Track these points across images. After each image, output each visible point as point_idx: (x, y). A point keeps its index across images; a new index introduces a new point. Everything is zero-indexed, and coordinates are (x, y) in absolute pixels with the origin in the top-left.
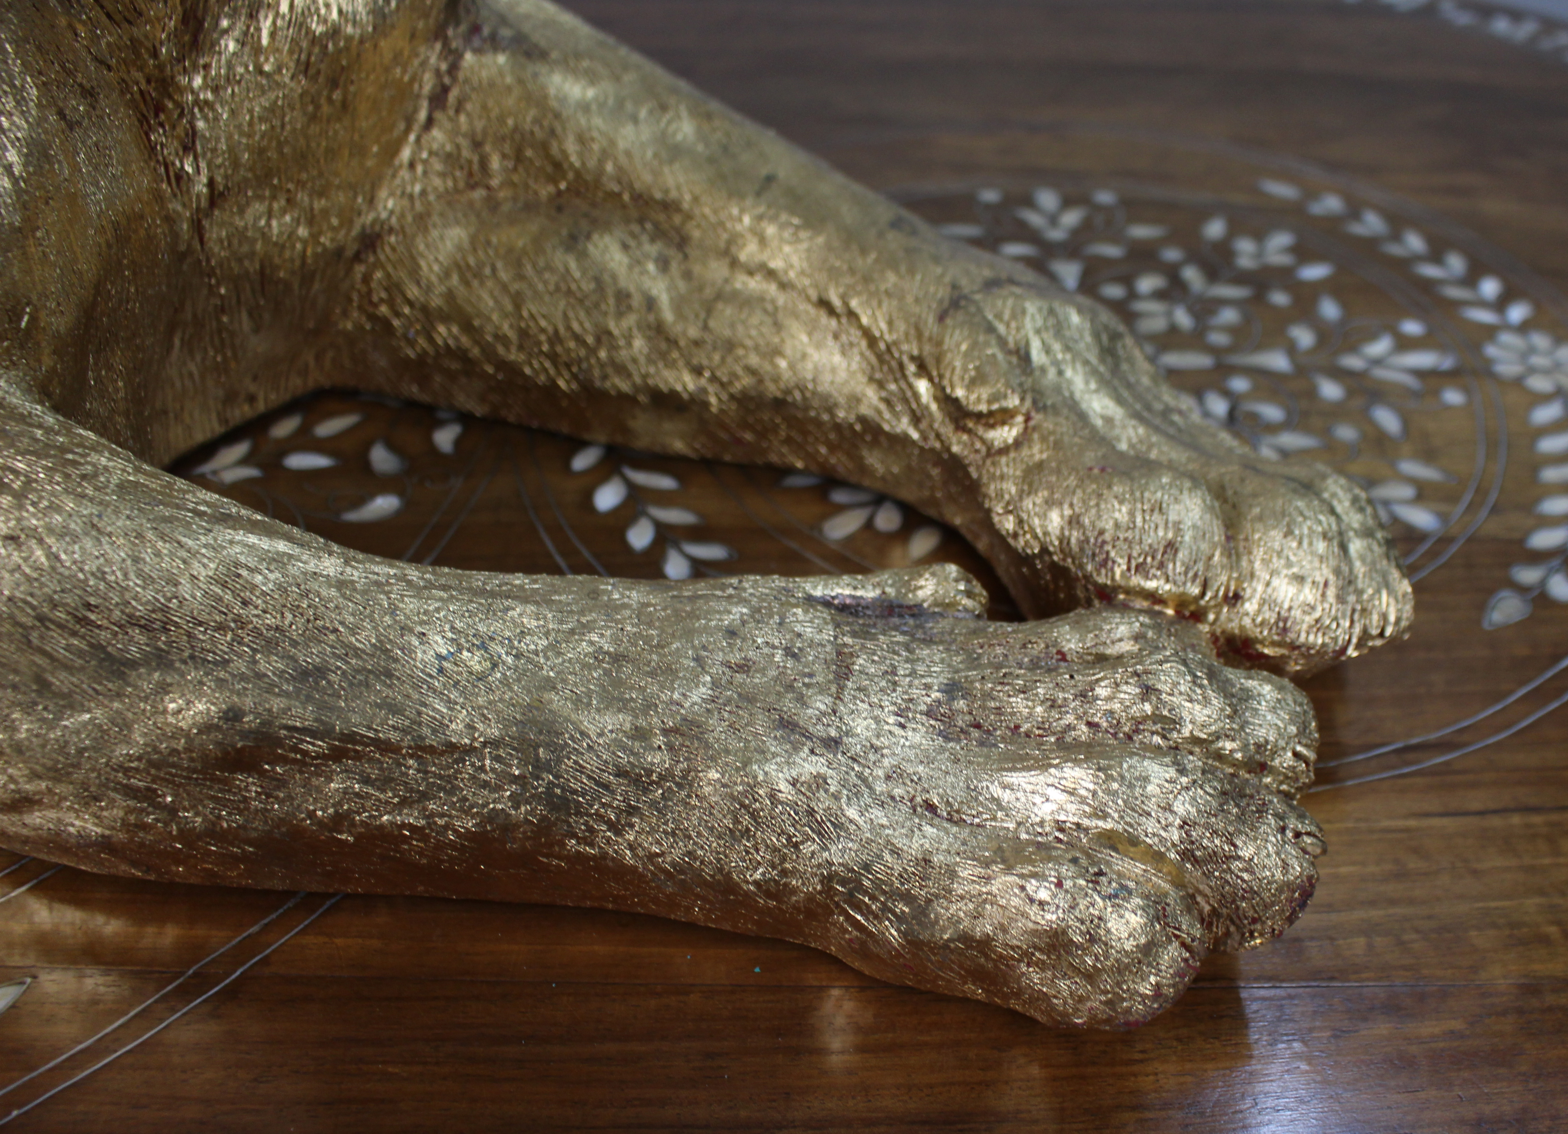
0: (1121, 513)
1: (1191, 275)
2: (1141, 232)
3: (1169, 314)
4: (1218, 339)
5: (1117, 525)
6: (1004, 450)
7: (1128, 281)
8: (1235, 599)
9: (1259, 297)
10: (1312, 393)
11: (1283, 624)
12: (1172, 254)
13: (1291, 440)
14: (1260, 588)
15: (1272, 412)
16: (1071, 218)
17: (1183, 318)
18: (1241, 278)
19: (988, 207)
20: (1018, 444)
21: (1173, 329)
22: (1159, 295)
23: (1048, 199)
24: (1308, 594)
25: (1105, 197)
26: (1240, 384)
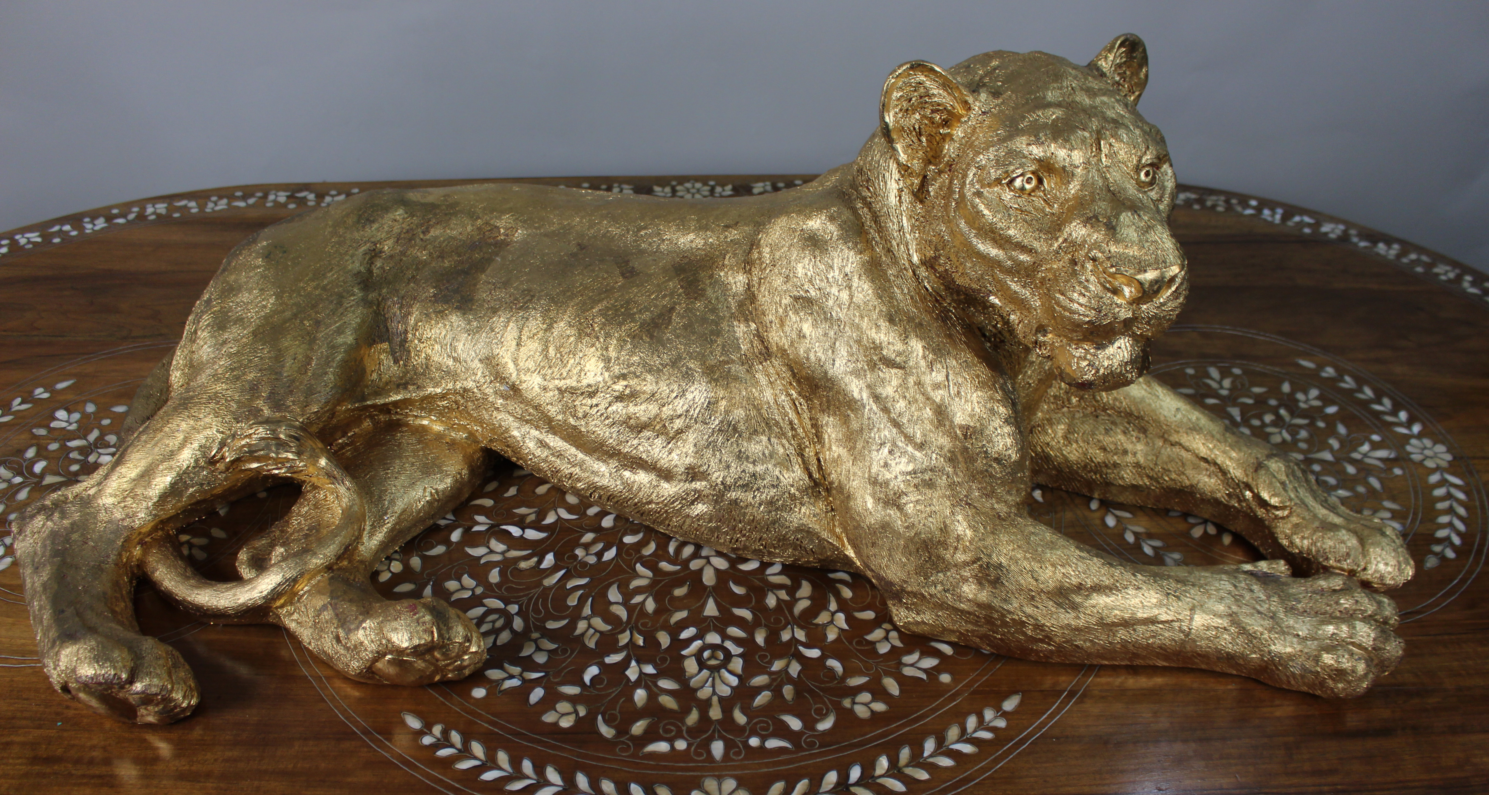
0: (1331, 543)
1: (1282, 412)
2: (1257, 390)
3: (1280, 433)
4: (1303, 446)
5: (1330, 547)
6: (1283, 518)
7: (1260, 417)
8: (1365, 569)
9: (1312, 424)
10: (1344, 471)
11: (1382, 578)
12: (1273, 402)
13: (1342, 493)
14: (1374, 567)
15: (1332, 481)
16: (1227, 383)
17: (1287, 437)
18: (1303, 414)
19: (1191, 376)
20: (1288, 516)
21: (1284, 441)
22: (1274, 424)
23: (1214, 372)
24: (1389, 569)
25: (1237, 371)
26: (1317, 468)
